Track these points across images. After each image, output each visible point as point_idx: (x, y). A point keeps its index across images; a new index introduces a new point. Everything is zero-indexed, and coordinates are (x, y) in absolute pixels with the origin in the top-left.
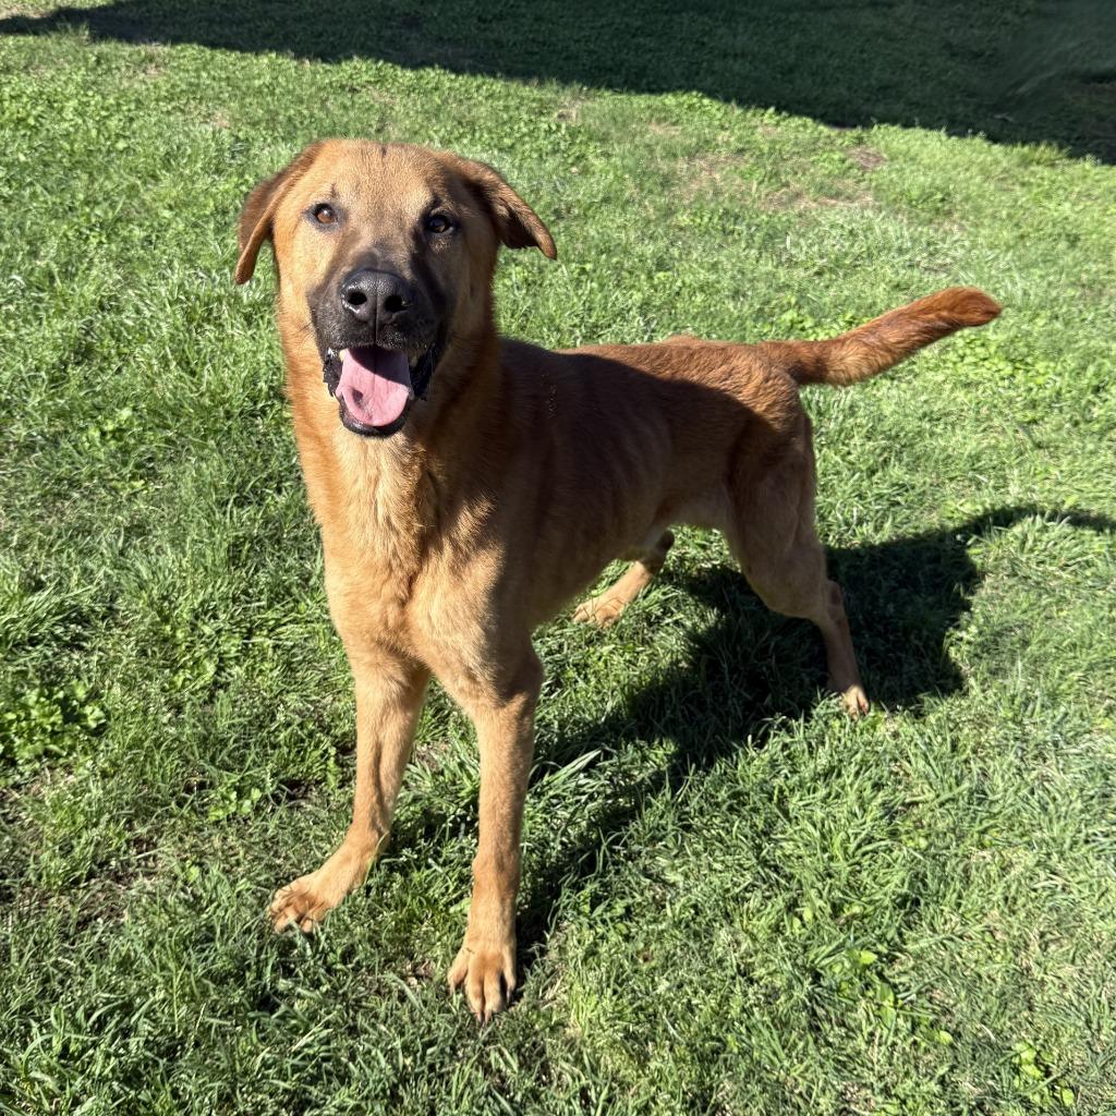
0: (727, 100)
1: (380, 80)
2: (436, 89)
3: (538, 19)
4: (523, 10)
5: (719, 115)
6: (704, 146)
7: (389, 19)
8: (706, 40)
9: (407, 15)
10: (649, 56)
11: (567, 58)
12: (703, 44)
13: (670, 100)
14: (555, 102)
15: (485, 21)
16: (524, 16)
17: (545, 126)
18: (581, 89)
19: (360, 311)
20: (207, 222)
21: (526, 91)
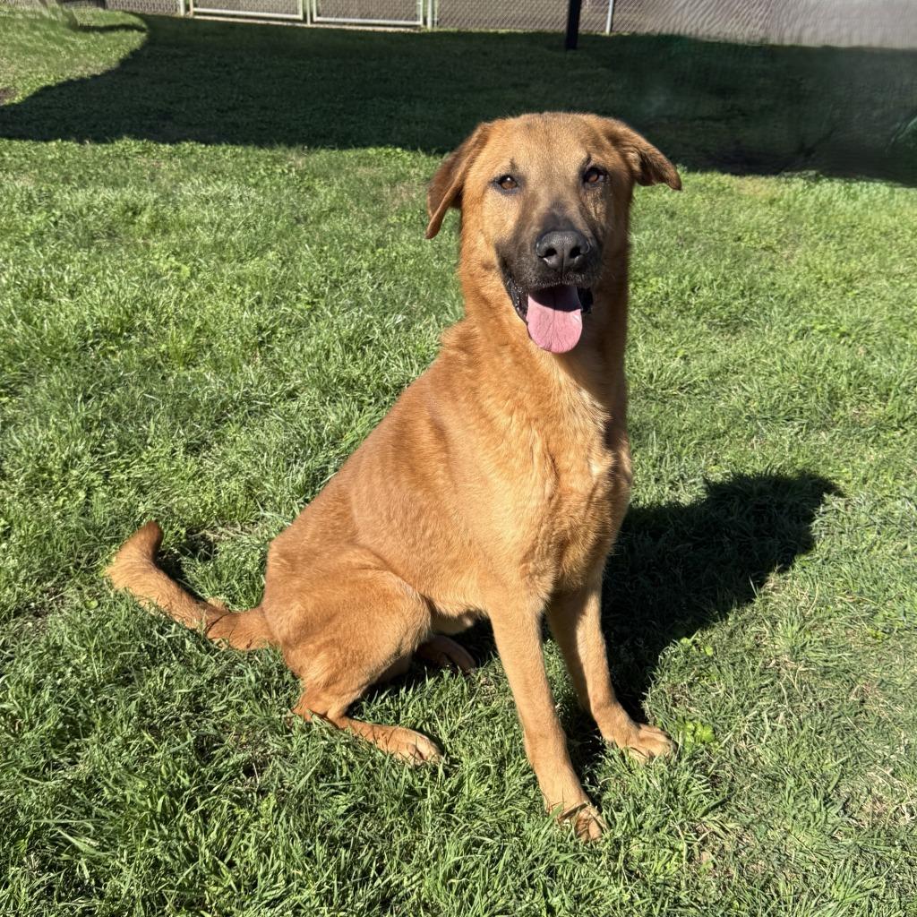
0: (414, 149)
1: (146, 151)
2: (191, 153)
3: (264, 108)
4: (251, 103)
5: (409, 159)
6: (401, 178)
7: (146, 114)
8: (393, 114)
9: (161, 111)
10: (352, 126)
11: (290, 131)
12: (391, 117)
13: (371, 151)
14: (285, 158)
15: (222, 112)
16: (253, 107)
17: (280, 171)
18: (303, 149)
19: (552, 261)
20: (28, 241)
21: (261, 153)
